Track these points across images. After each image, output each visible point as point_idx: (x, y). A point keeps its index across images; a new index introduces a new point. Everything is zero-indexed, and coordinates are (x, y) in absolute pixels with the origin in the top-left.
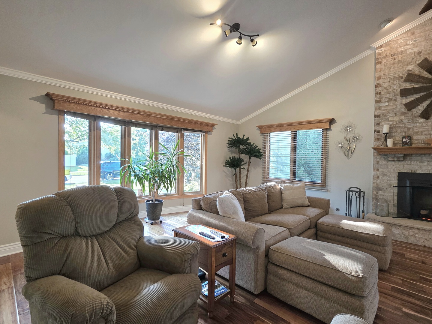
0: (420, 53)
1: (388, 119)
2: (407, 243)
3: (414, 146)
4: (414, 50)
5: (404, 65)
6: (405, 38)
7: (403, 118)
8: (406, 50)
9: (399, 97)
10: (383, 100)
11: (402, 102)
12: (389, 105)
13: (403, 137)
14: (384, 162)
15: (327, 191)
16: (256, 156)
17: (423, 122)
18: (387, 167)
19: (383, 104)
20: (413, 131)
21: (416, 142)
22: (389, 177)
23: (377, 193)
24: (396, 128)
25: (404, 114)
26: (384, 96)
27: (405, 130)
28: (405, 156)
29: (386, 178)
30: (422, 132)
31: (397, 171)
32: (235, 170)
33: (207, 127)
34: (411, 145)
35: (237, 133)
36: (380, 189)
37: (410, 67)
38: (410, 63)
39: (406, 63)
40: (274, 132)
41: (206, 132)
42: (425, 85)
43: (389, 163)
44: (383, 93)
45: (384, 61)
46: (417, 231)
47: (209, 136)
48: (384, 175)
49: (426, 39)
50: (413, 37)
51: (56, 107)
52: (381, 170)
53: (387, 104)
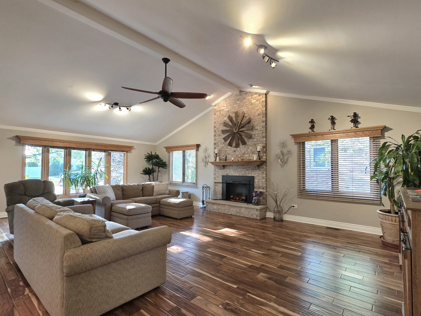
0: (228, 111)
1: (218, 146)
2: (219, 213)
3: (227, 161)
4: (227, 110)
5: (223, 117)
6: (224, 103)
7: (223, 145)
8: (224, 109)
9: (221, 134)
10: (217, 135)
11: (222, 137)
12: (219, 138)
13: (223, 156)
14: (218, 170)
15: (197, 188)
16: (162, 167)
17: (230, 148)
18: (219, 173)
19: (217, 137)
20: (227, 153)
21: (228, 159)
23: (215, 187)
24: (222, 151)
25: (223, 143)
26: (217, 133)
27: (224, 152)
28: (224, 166)
29: (218, 179)
30: (230, 153)
31: (222, 175)
32: (149, 176)
33: (126, 148)
34: (226, 160)
35: (151, 152)
36: (216, 185)
37: (225, 119)
38: (225, 117)
40: (175, 151)
41: (127, 152)
42: (230, 129)
44: (216, 131)
45: (217, 114)
46: (222, 206)
47: (129, 154)
48: (218, 177)
49: (230, 105)
50: (226, 102)
51: (21, 142)
52: (216, 174)
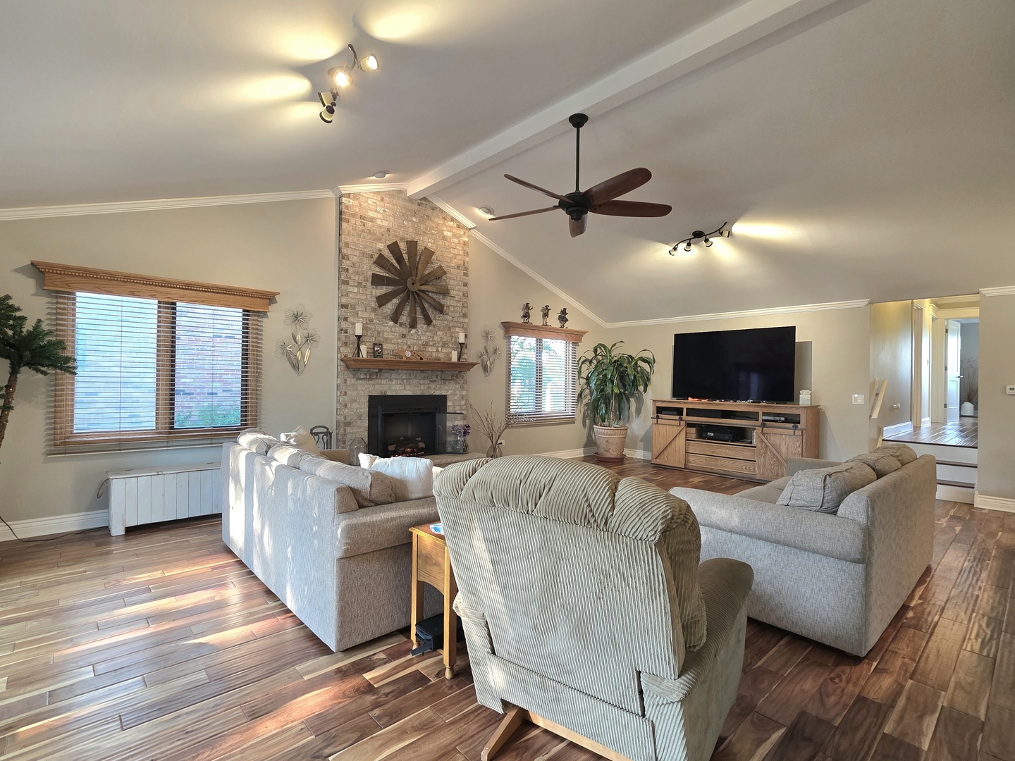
0: (388, 230)
3: (385, 358)
4: (383, 224)
5: (374, 239)
6: (375, 201)
7: (373, 315)
9: (369, 284)
10: (351, 283)
11: (371, 292)
12: (359, 292)
13: (375, 344)
14: (353, 381)
17: (392, 327)
18: (357, 389)
19: (351, 289)
20: (383, 336)
21: (386, 352)
22: (359, 403)
25: (374, 310)
26: (353, 277)
27: (376, 334)
29: (355, 405)
30: (391, 339)
31: (368, 394)
34: (382, 356)
36: (348, 424)
37: (381, 246)
38: (380, 240)
39: (376, 237)
42: (393, 276)
43: (359, 382)
44: (351, 270)
48: (354, 401)
49: (393, 216)
52: (349, 393)
53: (356, 290)
